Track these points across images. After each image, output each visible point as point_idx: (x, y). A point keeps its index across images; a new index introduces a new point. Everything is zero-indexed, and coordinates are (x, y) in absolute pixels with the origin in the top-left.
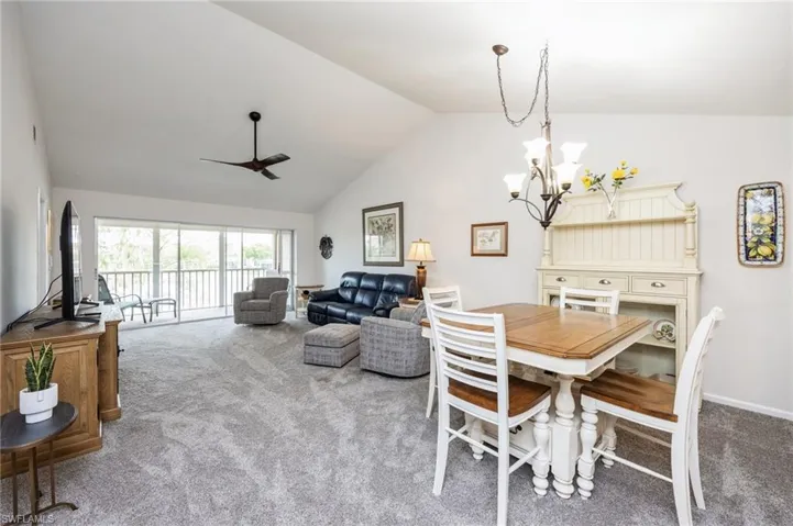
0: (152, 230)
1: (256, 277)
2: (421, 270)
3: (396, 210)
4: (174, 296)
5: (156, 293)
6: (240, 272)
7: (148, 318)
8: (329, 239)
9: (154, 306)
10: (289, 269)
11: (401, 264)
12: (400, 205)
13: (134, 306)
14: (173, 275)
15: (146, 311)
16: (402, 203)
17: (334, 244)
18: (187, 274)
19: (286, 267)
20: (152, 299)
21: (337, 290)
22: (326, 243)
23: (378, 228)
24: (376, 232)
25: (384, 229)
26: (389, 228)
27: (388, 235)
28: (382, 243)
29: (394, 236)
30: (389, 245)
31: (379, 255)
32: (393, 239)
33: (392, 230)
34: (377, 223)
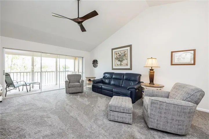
0: (31, 57)
1: (68, 74)
2: (152, 71)
3: (129, 48)
4: (39, 81)
5: (33, 80)
6: (65, 72)
7: (29, 90)
8: (97, 61)
9: (31, 85)
10: (81, 71)
11: (131, 69)
12: (130, 46)
13: (23, 85)
14: (39, 73)
15: (28, 87)
16: (131, 45)
17: (98, 62)
18: (44, 73)
19: (81, 70)
20: (31, 82)
21: (102, 79)
22: (95, 62)
23: (119, 55)
24: (118, 57)
25: (122, 56)
26: (124, 55)
27: (124, 58)
28: (121, 61)
29: (127, 58)
30: (125, 62)
31: (119, 65)
32: (126, 59)
33: (126, 56)
34: (118, 53)
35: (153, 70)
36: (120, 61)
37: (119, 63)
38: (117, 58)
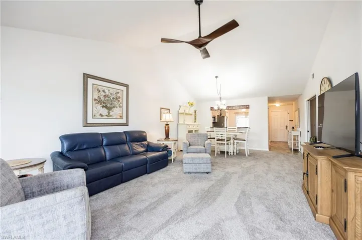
12: (127, 87)
16: (128, 85)
23: (105, 96)
24: (102, 98)
25: (111, 99)
26: (116, 99)
27: (115, 103)
28: (109, 109)
29: (121, 105)
30: (116, 111)
31: (106, 117)
32: (120, 107)
33: (119, 101)
34: (104, 91)
35: (168, 125)
36: (106, 107)
37: (105, 112)
38: (98, 101)
